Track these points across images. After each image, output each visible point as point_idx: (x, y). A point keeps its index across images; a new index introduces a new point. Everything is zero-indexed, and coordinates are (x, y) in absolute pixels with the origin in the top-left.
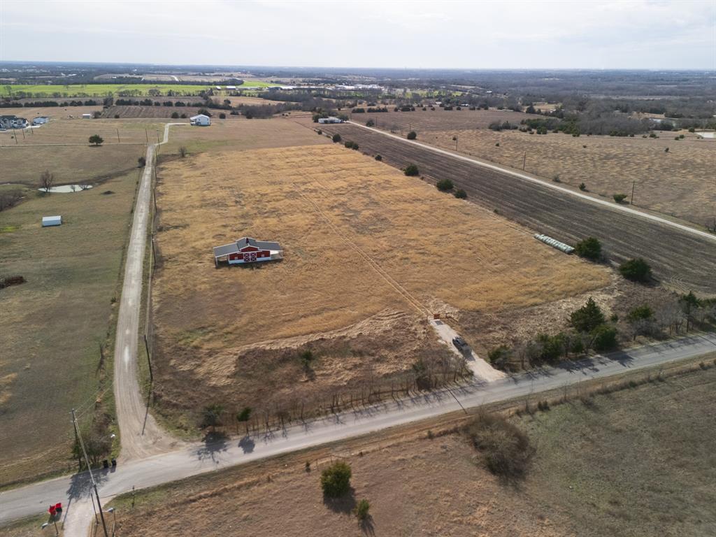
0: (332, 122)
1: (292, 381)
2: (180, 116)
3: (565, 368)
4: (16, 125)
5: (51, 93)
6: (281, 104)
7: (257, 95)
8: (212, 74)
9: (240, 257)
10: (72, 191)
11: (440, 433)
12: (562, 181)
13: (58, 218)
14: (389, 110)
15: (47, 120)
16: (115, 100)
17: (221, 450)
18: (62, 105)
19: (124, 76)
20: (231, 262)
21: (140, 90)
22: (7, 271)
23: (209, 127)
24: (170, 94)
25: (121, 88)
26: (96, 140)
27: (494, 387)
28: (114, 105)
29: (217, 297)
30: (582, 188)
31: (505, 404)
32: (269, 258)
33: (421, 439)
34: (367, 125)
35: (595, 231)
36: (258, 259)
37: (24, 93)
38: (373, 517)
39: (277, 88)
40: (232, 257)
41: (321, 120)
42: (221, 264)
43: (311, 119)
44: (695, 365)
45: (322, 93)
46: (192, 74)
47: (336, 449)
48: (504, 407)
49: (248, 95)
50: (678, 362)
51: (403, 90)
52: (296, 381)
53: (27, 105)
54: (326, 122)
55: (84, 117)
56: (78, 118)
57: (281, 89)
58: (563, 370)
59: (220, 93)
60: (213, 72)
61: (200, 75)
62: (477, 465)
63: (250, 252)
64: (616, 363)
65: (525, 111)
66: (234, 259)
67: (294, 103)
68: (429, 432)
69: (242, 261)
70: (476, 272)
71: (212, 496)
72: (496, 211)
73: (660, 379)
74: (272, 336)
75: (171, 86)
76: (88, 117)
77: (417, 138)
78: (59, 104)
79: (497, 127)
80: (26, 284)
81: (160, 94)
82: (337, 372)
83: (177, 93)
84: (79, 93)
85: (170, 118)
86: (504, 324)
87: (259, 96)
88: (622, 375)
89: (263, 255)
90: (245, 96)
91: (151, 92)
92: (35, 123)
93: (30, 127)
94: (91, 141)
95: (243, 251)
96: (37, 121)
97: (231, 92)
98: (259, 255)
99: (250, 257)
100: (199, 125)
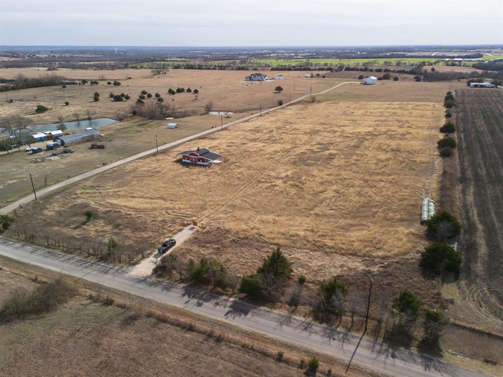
0: (480, 86)
4: (260, 79)
7: (471, 65)
9: (188, 158)
13: (174, 124)
15: (282, 78)
20: (183, 161)
23: (370, 86)
26: (279, 89)
32: (205, 164)
33: (30, 279)
36: (198, 163)
39: (501, 60)
40: (184, 157)
41: (472, 84)
42: (179, 161)
46: (455, 50)
54: (476, 86)
55: (306, 77)
56: (302, 77)
59: (439, 64)
60: (475, 49)
63: (194, 157)
64: (227, 310)
66: (185, 159)
69: (189, 161)
72: (444, 173)
75: (406, 59)
76: (307, 77)
81: (391, 64)
83: (404, 64)
89: (201, 161)
90: (459, 66)
91: (386, 63)
92: (273, 79)
93: (269, 80)
94: (276, 90)
95: (190, 155)
96: (275, 78)
97: (450, 63)
98: (199, 160)
99: (194, 160)
100: (365, 84)
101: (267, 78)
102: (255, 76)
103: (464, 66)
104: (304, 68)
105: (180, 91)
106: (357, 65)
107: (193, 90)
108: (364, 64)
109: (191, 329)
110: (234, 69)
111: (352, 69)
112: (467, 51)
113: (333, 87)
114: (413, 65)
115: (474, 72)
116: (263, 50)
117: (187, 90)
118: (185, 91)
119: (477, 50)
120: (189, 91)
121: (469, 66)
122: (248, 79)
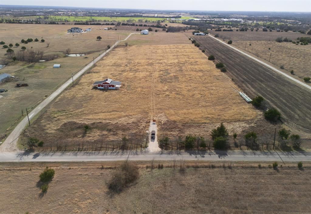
0: (200, 35)
1: (75, 136)
2: (139, 30)
3: (189, 153)
4: (78, 31)
5: (103, 20)
6: (188, 27)
7: (181, 23)
8: (172, 14)
9: (102, 86)
10: (76, 56)
11: (107, 168)
12: (285, 68)
13: (59, 65)
14: (233, 30)
15: (91, 30)
16: (121, 23)
17: (26, 155)
18: (102, 25)
19: (136, 14)
20: (98, 88)
21: (135, 20)
22: (27, 81)
23: (147, 35)
24: (146, 21)
25: (131, 19)
26: (99, 38)
27: (150, 154)
28: (121, 25)
29: (80, 100)
30: (292, 73)
31: (147, 162)
32: (114, 88)
33: (98, 168)
34: (215, 37)
35: (275, 94)
36: (109, 88)
37: (94, 20)
38: (47, 193)
39: (192, 20)
40: (99, 86)
41: (195, 34)
42: (95, 88)
43: (192, 33)
44: (256, 165)
45: (211, 22)
46: (164, 13)
47: (64, 165)
48: (145, 163)
49: (177, 22)
50: (249, 162)
51: (252, 21)
52: (77, 136)
53: (91, 24)
54: (197, 35)
55: (105, 29)
56: (102, 30)
57: (194, 20)
58: (189, 154)
59: (166, 21)
60: (173, 13)
61: (167, 14)
62: (106, 184)
63: (106, 85)
64: (217, 156)
65: (306, 33)
66: (100, 87)
67: (194, 26)
68: (102, 166)
69: (103, 88)
70: (194, 105)
71: (8, 170)
72: (233, 80)
73: (230, 167)
74: (84, 118)
75: (146, 18)
77: (232, 43)
78: (102, 24)
79: (279, 41)
80: (28, 87)
81: (143, 21)
82: (94, 135)
83: (149, 21)
84: (113, 20)
85: (135, 31)
86: (181, 129)
87: (182, 23)
88: (214, 161)
89: (111, 86)
90: (176, 23)
91: (139, 20)
92: (86, 31)
93: (83, 32)
94: (97, 38)
95: (103, 84)
96: (87, 30)
97: (171, 21)
98: (110, 86)
99: (106, 87)
100: (144, 34)
101: (82, 30)
102: (75, 30)
103: (178, 23)
104: (97, 23)
105: (30, 41)
106: (124, 22)
107: (40, 40)
108: (128, 21)
109: (213, 167)
110: (48, 23)
111: (126, 25)
112: (170, 14)
113: (128, 36)
114: (154, 22)
115: (187, 26)
116: (49, 9)
117: (35, 40)
118: (34, 40)
119: (174, 13)
120: (36, 40)
121: (180, 23)
122: (70, 31)
